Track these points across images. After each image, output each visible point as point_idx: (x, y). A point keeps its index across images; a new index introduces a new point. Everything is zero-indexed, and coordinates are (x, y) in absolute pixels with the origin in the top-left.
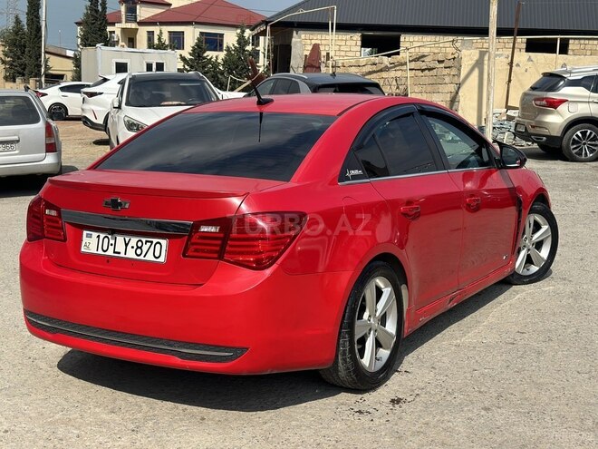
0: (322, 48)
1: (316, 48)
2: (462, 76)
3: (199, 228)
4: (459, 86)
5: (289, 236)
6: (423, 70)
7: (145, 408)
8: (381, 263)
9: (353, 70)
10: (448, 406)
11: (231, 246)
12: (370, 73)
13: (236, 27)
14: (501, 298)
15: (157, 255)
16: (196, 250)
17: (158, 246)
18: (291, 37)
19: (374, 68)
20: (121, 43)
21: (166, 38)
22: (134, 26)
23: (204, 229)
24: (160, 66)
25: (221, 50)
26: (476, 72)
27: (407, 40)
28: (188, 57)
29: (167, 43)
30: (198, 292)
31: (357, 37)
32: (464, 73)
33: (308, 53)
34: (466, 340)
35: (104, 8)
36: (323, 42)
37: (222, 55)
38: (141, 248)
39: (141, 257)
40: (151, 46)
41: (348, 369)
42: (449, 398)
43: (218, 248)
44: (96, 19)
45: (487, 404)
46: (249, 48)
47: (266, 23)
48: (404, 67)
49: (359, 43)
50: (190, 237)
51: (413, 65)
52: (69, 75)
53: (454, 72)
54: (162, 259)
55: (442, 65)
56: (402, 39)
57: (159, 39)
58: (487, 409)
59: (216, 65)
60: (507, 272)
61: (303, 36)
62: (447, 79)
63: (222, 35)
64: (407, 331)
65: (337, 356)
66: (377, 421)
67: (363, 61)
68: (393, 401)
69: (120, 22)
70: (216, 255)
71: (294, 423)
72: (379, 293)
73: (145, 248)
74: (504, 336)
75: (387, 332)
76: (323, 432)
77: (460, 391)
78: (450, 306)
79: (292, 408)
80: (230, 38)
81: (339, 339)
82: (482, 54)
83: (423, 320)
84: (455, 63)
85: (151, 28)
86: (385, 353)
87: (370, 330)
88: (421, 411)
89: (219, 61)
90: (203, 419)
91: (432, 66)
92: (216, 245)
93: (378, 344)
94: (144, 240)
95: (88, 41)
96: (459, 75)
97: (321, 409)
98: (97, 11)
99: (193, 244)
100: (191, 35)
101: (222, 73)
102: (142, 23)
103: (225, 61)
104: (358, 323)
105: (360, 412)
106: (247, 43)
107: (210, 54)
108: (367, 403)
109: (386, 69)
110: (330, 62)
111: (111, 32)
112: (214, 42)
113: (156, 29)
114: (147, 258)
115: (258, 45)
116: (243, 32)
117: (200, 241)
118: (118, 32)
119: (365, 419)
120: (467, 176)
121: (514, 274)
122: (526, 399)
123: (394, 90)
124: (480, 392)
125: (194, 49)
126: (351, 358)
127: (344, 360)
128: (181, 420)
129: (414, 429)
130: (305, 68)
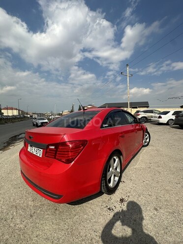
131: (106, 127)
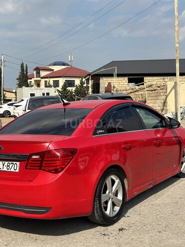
0: (112, 84)
1: (109, 84)
2: (168, 92)
3: (31, 157)
4: (167, 96)
5: (69, 159)
6: (152, 91)
7: (13, 235)
8: (113, 169)
9: (124, 92)
10: (143, 231)
11: (45, 164)
12: (131, 93)
13: (80, 77)
14: (175, 183)
15: (15, 169)
16: (30, 166)
17: (16, 165)
18: (100, 80)
19: (133, 91)
20: (34, 86)
21: (52, 83)
22: (39, 79)
23: (34, 157)
24: (48, 94)
25: (74, 87)
26: (173, 91)
27: (146, 79)
28: (60, 90)
29: (52, 84)
30: (31, 184)
31: (126, 79)
32: (168, 91)
33: (106, 86)
34: (156, 202)
35: (27, 73)
36: (113, 81)
37: (74, 89)
38: (9, 166)
39: (9, 170)
40: (46, 86)
41: (99, 216)
42: (144, 228)
43: (39, 165)
44: (24, 77)
45: (160, 230)
46: (85, 85)
47: (89, 75)
48: (144, 90)
49: (127, 81)
50: (28, 160)
51: (148, 89)
52: (14, 99)
53: (164, 91)
54: (17, 171)
55: (160, 88)
56: (145, 79)
57: (49, 83)
58: (159, 232)
59: (71, 93)
60: (177, 172)
61: (104, 79)
62: (162, 94)
63: (74, 81)
64: (128, 199)
65: (93, 210)
66: (111, 239)
67: (128, 88)
68: (120, 229)
69: (34, 78)
70: (39, 168)
71: (75, 240)
72: (113, 182)
73: (11, 166)
74: (173, 200)
75: (118, 199)
76: (87, 244)
77: (150, 224)
78: (149, 187)
79: (75, 234)
80: (77, 82)
81: (94, 202)
82: (176, 83)
83: (136, 193)
84: (164, 87)
85: (46, 80)
86: (117, 209)
87: (110, 198)
88: (131, 233)
89: (73, 91)
90: (36, 240)
91: (155, 89)
92: (39, 164)
93: (114, 205)
94: (10, 163)
95: (20, 86)
96: (166, 92)
97: (88, 234)
98: (24, 74)
99: (30, 163)
100: (62, 81)
101: (74, 96)
102: (42, 78)
103: (75, 91)
104: (103, 195)
105: (104, 235)
106: (84, 83)
107: (69, 88)
108: (108, 230)
109: (137, 91)
110: (115, 89)
111: (30, 82)
112: (71, 84)
113: (47, 80)
114: (11, 170)
115: (89, 84)
116: (82, 79)
117: (32, 162)
118: (33, 82)
119: (106, 237)
120: (157, 132)
121: (181, 173)
122: (178, 227)
123: (141, 99)
124: (158, 225)
125: (63, 87)
126: (100, 211)
127: (97, 211)
128: (27, 240)
129: (126, 242)
130: (105, 92)
131: (100, 133)
